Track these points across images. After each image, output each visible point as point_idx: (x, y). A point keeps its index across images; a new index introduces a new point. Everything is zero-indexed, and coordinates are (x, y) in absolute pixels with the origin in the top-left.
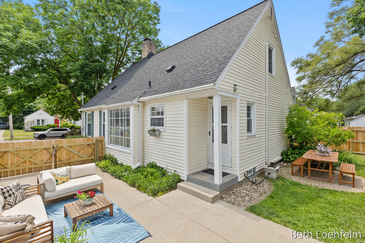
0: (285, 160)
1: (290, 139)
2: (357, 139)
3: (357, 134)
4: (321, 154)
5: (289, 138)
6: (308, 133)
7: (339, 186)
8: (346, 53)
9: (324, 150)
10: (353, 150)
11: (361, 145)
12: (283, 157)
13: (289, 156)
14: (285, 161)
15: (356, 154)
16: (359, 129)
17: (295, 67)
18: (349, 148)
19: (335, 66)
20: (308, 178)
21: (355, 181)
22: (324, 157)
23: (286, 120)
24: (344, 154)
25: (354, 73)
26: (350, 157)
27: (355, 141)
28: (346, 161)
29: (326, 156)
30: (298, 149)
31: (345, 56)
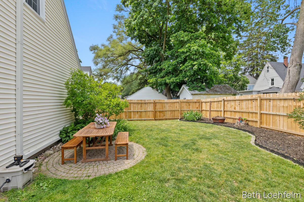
0: (63, 140)
1: (74, 112)
2: (130, 109)
3: (130, 105)
4: (99, 127)
5: (72, 111)
6: (90, 104)
7: (115, 162)
8: (124, 48)
9: (102, 121)
10: (128, 118)
11: (132, 113)
12: (61, 137)
13: (69, 133)
14: (65, 141)
15: (130, 120)
16: (131, 102)
17: (93, 52)
18: (126, 116)
19: (118, 56)
20: (82, 163)
21: (128, 148)
22: (101, 130)
23: (65, 86)
24: (121, 123)
25: (129, 66)
26: (125, 124)
27: (129, 111)
28: (123, 129)
29: (104, 128)
30: (80, 123)
31: (124, 51)
